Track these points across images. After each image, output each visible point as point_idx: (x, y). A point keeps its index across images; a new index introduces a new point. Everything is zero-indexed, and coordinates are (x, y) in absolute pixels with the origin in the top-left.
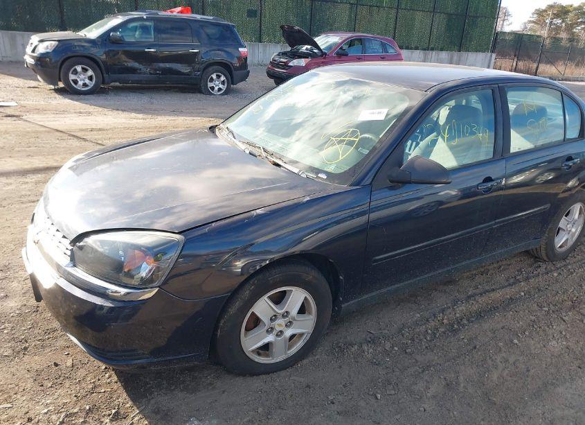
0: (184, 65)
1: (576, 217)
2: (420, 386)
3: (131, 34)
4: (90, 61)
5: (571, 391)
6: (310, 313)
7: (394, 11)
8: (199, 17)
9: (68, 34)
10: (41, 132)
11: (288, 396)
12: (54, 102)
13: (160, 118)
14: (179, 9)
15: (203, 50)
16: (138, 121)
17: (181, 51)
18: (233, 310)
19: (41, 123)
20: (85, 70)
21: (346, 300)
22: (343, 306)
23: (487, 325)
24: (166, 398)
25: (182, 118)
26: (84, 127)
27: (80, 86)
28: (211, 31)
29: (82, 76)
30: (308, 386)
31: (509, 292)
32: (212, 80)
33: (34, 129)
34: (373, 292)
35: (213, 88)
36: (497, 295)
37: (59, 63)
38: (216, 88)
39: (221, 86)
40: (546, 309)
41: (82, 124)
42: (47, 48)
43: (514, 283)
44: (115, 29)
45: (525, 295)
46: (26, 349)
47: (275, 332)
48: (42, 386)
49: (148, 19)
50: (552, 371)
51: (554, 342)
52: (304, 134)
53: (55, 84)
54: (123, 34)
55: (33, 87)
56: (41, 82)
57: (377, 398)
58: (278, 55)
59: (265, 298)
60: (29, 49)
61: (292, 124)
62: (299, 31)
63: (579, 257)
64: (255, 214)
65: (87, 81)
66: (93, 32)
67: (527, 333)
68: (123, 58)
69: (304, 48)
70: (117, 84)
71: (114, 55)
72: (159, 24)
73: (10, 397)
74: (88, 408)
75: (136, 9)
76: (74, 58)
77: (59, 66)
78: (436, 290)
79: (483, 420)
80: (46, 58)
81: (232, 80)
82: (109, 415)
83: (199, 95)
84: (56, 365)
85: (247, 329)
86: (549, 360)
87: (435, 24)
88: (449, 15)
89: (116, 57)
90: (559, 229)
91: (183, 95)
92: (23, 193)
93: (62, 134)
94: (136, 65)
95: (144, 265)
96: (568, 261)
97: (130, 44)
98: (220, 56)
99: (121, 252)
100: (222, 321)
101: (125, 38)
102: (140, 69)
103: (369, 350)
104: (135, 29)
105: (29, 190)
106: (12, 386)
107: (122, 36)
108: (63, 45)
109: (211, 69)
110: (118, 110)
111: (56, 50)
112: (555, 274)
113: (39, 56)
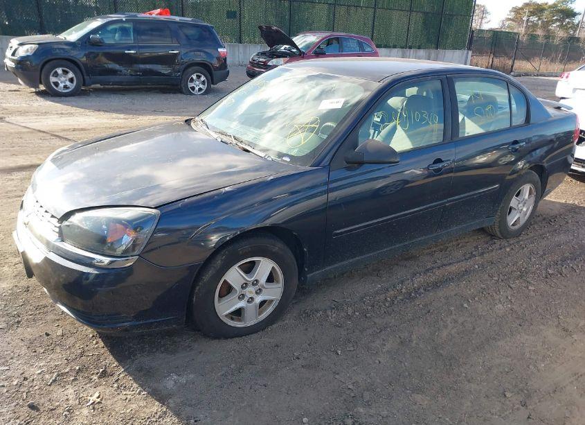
0: (164, 66)
1: (527, 197)
2: (378, 343)
3: (110, 35)
4: (70, 63)
5: (510, 344)
6: (278, 282)
7: (371, 11)
8: (177, 19)
9: (48, 38)
10: (24, 133)
11: (258, 355)
12: (36, 104)
13: (141, 117)
14: (158, 11)
15: (183, 51)
16: (120, 120)
17: (161, 52)
18: (206, 277)
19: (23, 125)
20: (65, 72)
21: (311, 271)
22: (308, 276)
23: (441, 293)
24: (148, 358)
25: (163, 117)
26: (66, 127)
27: (61, 88)
28: (191, 32)
29: (63, 79)
30: (277, 346)
31: (464, 265)
32: (192, 80)
33: (17, 131)
34: (336, 263)
35: (193, 88)
36: (453, 268)
37: (40, 67)
38: (197, 89)
39: (201, 86)
40: (496, 278)
41: (64, 125)
42: (27, 51)
43: (470, 258)
44: (94, 31)
45: (479, 267)
46: (19, 322)
47: (246, 299)
48: (35, 352)
49: (127, 21)
50: (496, 328)
51: (500, 305)
52: (274, 126)
53: (36, 87)
54: (103, 36)
55: (15, 91)
56: (22, 85)
57: (338, 354)
58: (258, 55)
59: (236, 267)
60: (9, 53)
61: (265, 117)
62: (277, 31)
63: (532, 235)
64: (224, 191)
65: (68, 83)
66: (73, 35)
67: (476, 299)
68: (104, 59)
69: (283, 48)
70: (98, 86)
71: (95, 57)
72: (138, 26)
73: (7, 361)
74: (77, 368)
75: (116, 12)
76: (55, 61)
77: (39, 69)
78: (397, 265)
79: (430, 368)
80: (26, 61)
81: (212, 80)
82: (97, 374)
83: (180, 96)
84: (47, 335)
85: (221, 296)
86: (493, 320)
87: (412, 22)
88: (426, 14)
89: (96, 59)
90: (511, 209)
91: (163, 96)
92: (9, 189)
93: (45, 135)
94: (117, 67)
95: (125, 237)
96: (521, 238)
97: (111, 46)
98: (200, 57)
99: (104, 227)
100: (197, 288)
101: (104, 39)
102: (121, 71)
103: (333, 316)
104: (115, 31)
105: (15, 186)
106: (8, 353)
107: (102, 39)
108: (43, 49)
109: (190, 70)
110: (99, 111)
111: (36, 53)
112: (508, 250)
113: (19, 59)
